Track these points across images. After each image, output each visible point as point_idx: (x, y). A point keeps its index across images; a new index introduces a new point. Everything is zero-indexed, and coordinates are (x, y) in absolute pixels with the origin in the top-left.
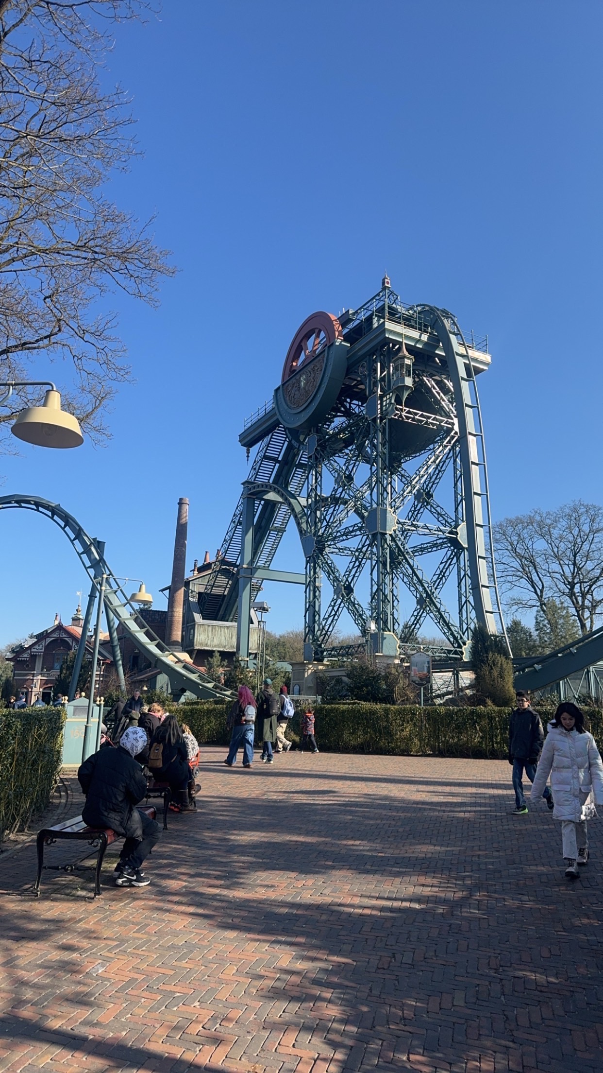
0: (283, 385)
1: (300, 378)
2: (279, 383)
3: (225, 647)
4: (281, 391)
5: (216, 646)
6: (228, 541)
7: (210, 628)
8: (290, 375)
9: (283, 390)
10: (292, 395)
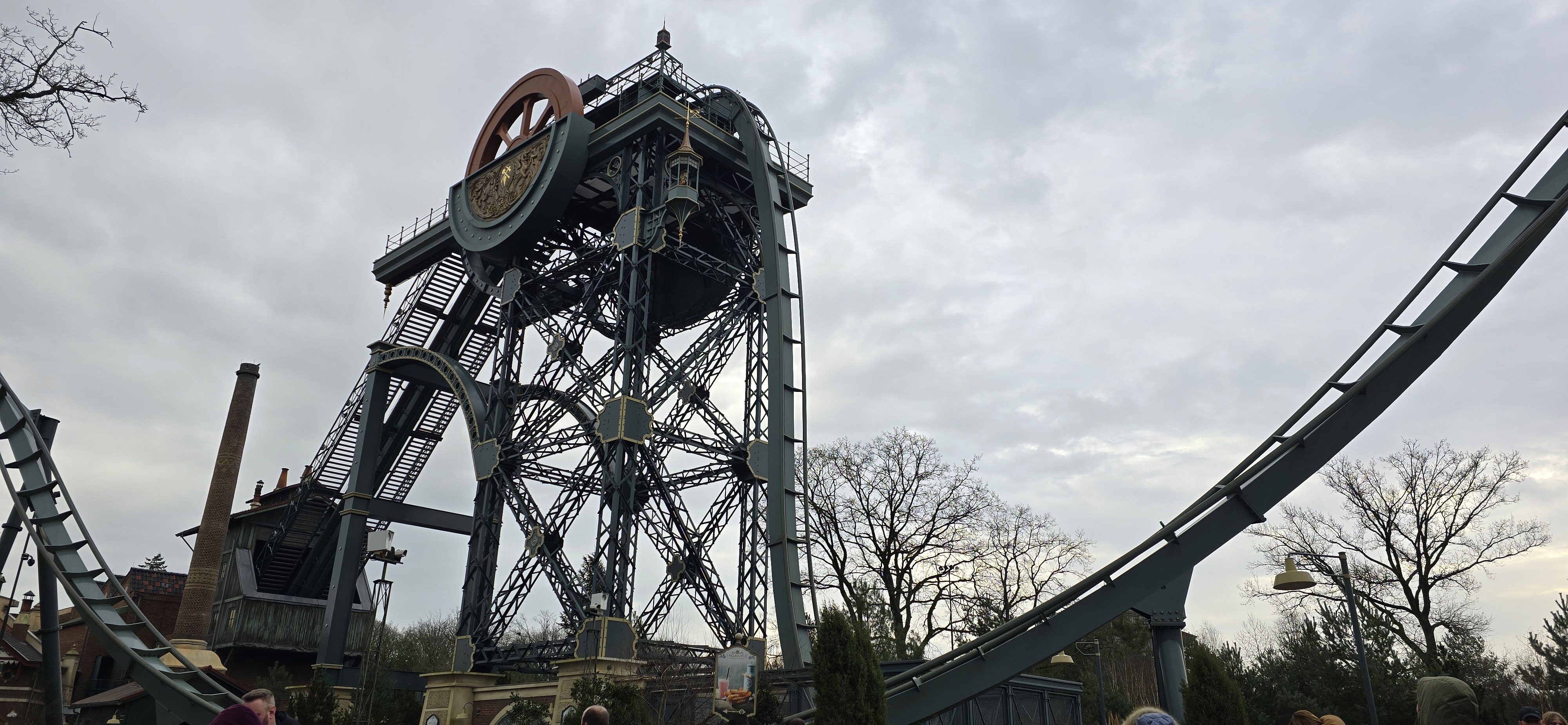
0: (468, 180)
1: (500, 170)
2: (461, 176)
3: (297, 644)
4: (462, 191)
5: (279, 642)
6: (328, 451)
7: (272, 610)
8: (481, 165)
9: (467, 188)
10: (483, 198)
